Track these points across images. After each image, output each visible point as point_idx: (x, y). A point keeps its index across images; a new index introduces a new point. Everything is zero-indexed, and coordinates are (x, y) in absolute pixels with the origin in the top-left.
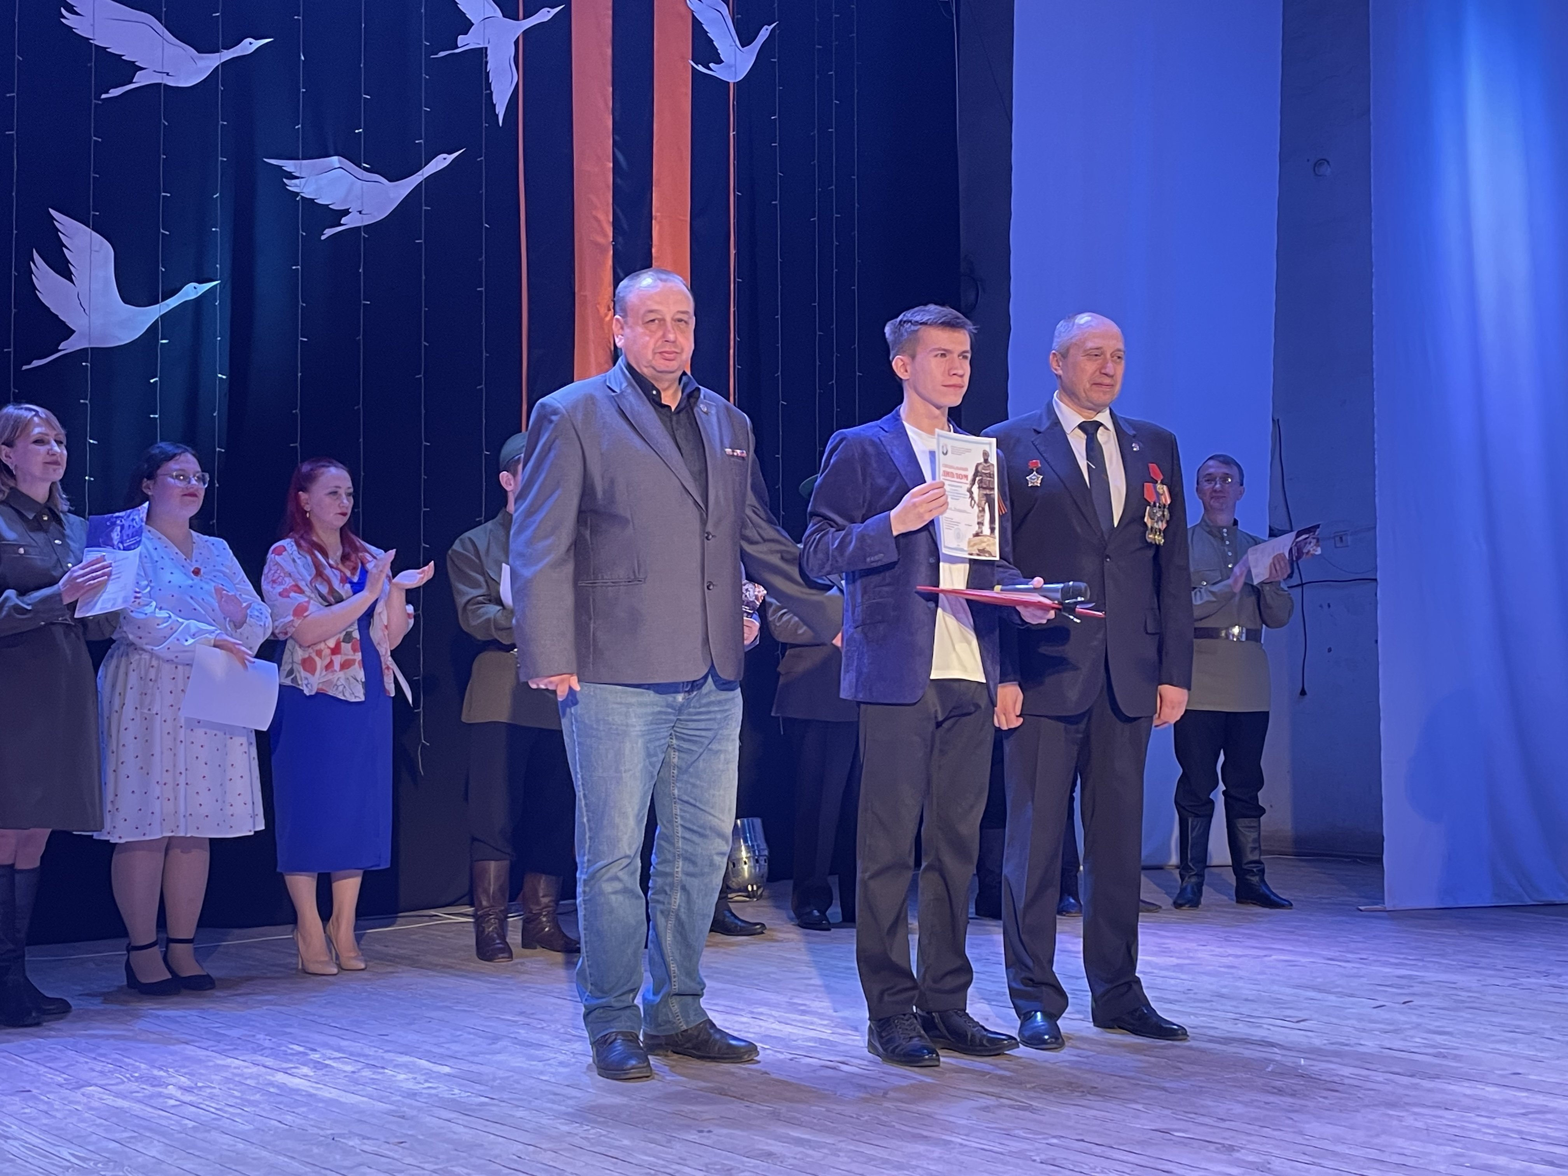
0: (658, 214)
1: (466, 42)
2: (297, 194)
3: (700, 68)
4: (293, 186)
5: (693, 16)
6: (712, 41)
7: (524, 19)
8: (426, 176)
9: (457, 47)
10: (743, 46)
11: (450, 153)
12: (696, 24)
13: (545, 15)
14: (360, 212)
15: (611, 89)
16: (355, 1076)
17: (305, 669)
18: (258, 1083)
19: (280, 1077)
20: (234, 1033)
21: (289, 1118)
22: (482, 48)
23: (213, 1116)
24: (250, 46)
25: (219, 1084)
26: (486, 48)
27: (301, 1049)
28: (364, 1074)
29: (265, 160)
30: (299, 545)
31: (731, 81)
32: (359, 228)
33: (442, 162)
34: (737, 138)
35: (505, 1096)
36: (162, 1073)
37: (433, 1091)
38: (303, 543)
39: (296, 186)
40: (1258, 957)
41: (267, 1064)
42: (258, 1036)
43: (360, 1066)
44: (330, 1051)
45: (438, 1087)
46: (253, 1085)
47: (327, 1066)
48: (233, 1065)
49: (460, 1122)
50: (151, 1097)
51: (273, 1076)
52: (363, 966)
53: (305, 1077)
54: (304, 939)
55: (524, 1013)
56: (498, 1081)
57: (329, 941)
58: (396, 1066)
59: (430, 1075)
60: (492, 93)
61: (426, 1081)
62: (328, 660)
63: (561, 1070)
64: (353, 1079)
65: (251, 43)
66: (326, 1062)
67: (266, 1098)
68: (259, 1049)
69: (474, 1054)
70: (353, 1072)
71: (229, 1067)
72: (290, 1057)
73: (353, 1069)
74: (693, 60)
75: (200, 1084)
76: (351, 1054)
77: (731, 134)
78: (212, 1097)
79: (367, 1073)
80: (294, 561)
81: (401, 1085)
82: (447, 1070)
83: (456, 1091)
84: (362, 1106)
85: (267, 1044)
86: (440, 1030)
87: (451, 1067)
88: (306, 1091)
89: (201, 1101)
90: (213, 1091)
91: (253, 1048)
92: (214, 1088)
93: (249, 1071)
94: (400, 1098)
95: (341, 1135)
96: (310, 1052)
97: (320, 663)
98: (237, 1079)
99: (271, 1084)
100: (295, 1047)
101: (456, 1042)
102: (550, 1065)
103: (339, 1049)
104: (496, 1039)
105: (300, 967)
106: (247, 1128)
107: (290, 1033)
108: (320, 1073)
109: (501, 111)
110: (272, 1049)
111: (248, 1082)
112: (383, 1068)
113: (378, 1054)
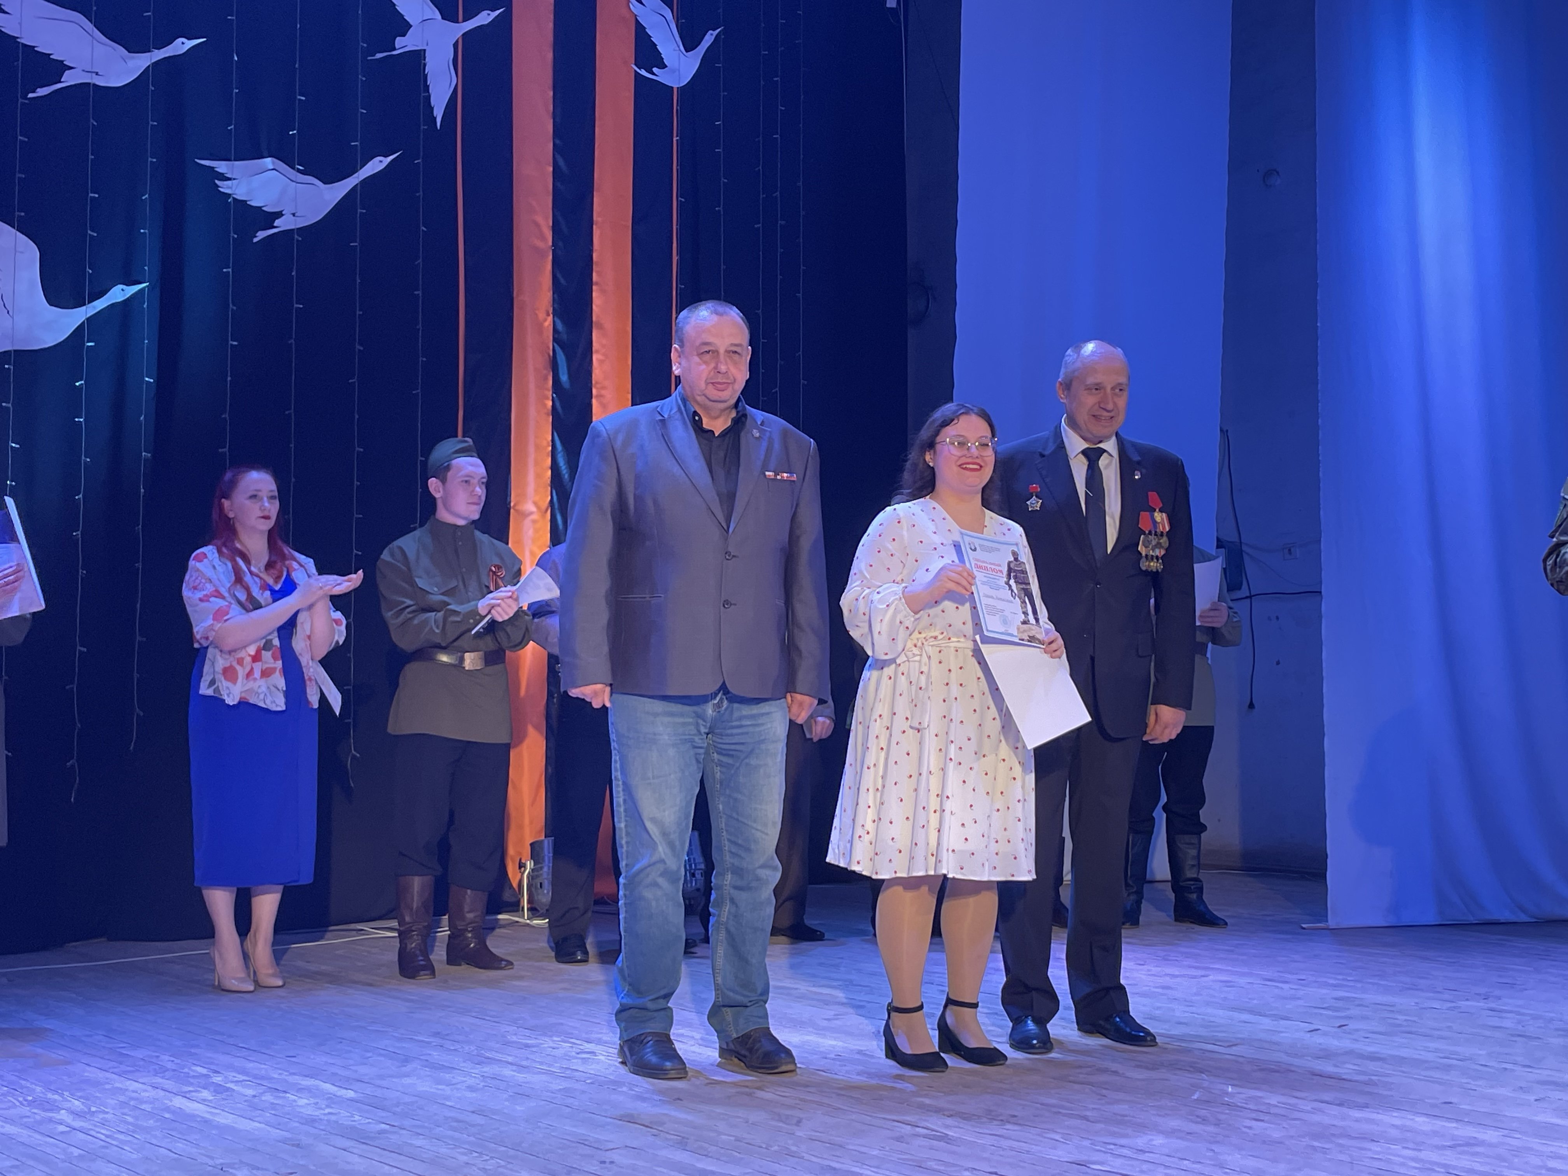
0: (600, 219)
1: (404, 44)
2: (229, 195)
3: (643, 72)
4: (225, 187)
5: (637, 21)
6: (656, 45)
7: (465, 20)
8: (362, 178)
9: (395, 49)
10: (687, 51)
11: (386, 156)
12: (640, 29)
13: (485, 18)
14: (294, 215)
15: (551, 93)
16: (256, 1100)
17: (225, 679)
18: (152, 1108)
19: (178, 1102)
20: (139, 1054)
21: (180, 1146)
22: (420, 50)
23: (102, 1143)
24: (182, 45)
25: (114, 1109)
26: (425, 50)
27: (204, 1071)
28: (263, 1098)
29: (196, 160)
30: (220, 552)
31: (675, 86)
32: (292, 230)
33: (377, 165)
34: (680, 144)
35: (407, 1123)
36: (56, 1097)
37: (333, 1118)
38: (224, 550)
39: (229, 187)
40: (1195, 977)
41: (166, 1087)
42: (163, 1057)
43: (261, 1089)
44: (235, 1074)
45: (339, 1113)
46: (150, 1110)
47: (228, 1089)
48: (131, 1088)
49: (355, 1151)
50: (40, 1123)
51: (171, 1101)
52: (280, 983)
53: (203, 1101)
54: (221, 955)
55: (439, 1033)
56: (401, 1107)
57: (246, 956)
58: (300, 1090)
59: (332, 1100)
60: (429, 96)
61: (328, 1106)
62: (248, 669)
63: (469, 1095)
64: (253, 1105)
65: (183, 43)
66: (227, 1085)
67: (158, 1124)
68: (162, 1071)
69: (382, 1077)
70: (254, 1096)
71: (127, 1090)
72: (192, 1080)
73: (254, 1093)
74: (636, 65)
75: (93, 1109)
76: (256, 1077)
77: (675, 139)
78: (104, 1123)
79: (268, 1097)
80: (214, 567)
81: (302, 1110)
82: (351, 1094)
83: (357, 1118)
84: (256, 1132)
85: (169, 1065)
86: (350, 1052)
87: (355, 1091)
88: (202, 1117)
89: (90, 1127)
90: (106, 1116)
91: (155, 1070)
92: (107, 1113)
93: (147, 1094)
94: (297, 1124)
95: (231, 1166)
96: (212, 1075)
97: (241, 672)
98: (132, 1103)
99: (167, 1109)
100: (199, 1069)
101: (366, 1064)
102: (458, 1089)
103: (243, 1072)
104: (406, 1060)
105: (217, 983)
106: (135, 1156)
107: (196, 1054)
108: (219, 1096)
109: (439, 114)
110: (174, 1070)
111: (143, 1107)
112: (285, 1092)
113: (283, 1077)
